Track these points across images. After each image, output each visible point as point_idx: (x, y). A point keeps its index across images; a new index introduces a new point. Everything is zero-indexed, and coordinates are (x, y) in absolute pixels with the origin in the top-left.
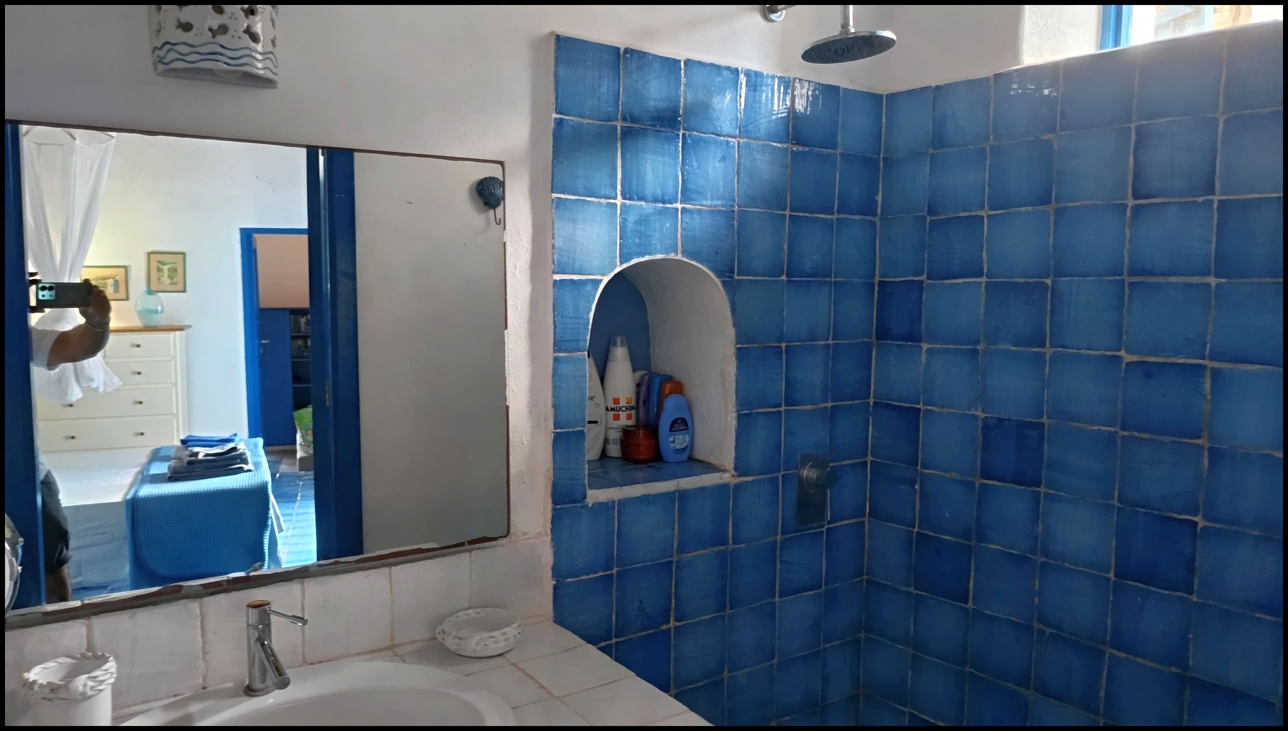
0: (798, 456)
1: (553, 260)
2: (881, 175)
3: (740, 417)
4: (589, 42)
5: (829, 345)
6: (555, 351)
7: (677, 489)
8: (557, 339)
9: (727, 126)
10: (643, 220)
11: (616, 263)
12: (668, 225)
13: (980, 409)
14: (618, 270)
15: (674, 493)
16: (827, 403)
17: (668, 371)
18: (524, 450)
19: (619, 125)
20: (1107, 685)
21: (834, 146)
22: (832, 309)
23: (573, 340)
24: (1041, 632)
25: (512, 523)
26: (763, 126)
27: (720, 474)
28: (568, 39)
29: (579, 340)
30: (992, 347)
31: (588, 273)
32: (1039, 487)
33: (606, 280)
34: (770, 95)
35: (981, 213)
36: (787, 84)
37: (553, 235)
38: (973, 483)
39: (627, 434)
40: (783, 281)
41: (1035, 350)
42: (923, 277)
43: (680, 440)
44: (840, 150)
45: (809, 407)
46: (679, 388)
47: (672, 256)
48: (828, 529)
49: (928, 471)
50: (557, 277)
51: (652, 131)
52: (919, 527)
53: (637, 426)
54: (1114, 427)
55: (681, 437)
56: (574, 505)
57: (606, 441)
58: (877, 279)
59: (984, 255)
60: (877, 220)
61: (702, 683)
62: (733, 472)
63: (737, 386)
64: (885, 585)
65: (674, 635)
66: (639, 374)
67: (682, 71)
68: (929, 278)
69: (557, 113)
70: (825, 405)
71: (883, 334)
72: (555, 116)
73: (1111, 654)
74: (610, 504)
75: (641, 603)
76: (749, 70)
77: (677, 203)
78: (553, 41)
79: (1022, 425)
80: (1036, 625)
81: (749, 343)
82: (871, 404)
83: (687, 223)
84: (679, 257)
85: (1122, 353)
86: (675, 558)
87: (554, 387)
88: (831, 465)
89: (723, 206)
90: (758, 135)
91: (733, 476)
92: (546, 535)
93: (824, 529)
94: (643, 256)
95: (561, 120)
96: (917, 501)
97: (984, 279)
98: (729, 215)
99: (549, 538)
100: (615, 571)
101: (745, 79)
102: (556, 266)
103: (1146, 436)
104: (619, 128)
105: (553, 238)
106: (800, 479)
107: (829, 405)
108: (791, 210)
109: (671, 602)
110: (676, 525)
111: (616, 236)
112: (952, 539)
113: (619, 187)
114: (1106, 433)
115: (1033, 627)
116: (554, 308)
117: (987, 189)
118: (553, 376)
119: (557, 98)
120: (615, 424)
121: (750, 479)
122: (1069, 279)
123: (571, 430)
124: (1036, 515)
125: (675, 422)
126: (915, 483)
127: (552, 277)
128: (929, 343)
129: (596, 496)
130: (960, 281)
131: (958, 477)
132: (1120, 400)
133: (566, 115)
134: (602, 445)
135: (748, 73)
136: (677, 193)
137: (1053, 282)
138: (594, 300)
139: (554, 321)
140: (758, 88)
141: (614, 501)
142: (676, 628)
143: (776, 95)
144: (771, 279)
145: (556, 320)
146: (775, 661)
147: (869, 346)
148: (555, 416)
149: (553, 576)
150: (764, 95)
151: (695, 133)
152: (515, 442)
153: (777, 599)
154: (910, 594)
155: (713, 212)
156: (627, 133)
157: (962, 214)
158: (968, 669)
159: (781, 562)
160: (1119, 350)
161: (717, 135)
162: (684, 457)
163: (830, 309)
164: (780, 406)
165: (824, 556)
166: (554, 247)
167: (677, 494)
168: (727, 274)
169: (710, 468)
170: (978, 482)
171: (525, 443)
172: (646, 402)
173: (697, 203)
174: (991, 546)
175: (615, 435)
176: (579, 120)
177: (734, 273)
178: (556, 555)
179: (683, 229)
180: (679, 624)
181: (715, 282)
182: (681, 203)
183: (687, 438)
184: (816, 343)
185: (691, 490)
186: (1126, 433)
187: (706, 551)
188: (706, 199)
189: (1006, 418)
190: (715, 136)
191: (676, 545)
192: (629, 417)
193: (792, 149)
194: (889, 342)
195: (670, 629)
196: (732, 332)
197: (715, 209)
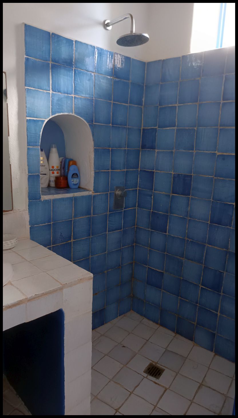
0: (115, 187)
1: (26, 112)
2: (144, 91)
3: (96, 173)
4: (38, 29)
5: (126, 150)
6: (28, 146)
7: (73, 196)
8: (28, 141)
9: (91, 68)
10: (59, 100)
11: (50, 114)
12: (69, 102)
13: (173, 171)
14: (51, 117)
15: (72, 197)
16: (125, 169)
17: (71, 157)
18: (17, 181)
19: (50, 63)
20: (206, 255)
21: (128, 79)
22: (127, 137)
23: (34, 142)
24: (188, 241)
25: (14, 206)
26: (103, 70)
27: (88, 192)
28: (29, 26)
29: (37, 142)
30: (178, 151)
31: (40, 117)
32: (189, 196)
33: (46, 121)
34: (106, 58)
35: (176, 105)
36: (112, 55)
37: (26, 102)
38: (169, 195)
39: (57, 178)
40: (111, 126)
41: (190, 151)
42: (157, 127)
43: (75, 181)
44: (130, 81)
45: (119, 170)
46: (75, 163)
47: (71, 114)
48: (124, 211)
49: (156, 192)
50: (28, 118)
51: (63, 66)
52: (152, 210)
53: (61, 176)
54: (212, 176)
55: (76, 180)
56: (37, 200)
57: (50, 181)
58: (142, 128)
59: (176, 119)
60: (143, 107)
61: (82, 259)
62: (93, 191)
63: (94, 162)
64: (142, 228)
65: (73, 244)
66: (61, 158)
67: (74, 45)
68: (159, 127)
69: (26, 55)
70: (124, 170)
71: (143, 147)
72: (25, 56)
73: (207, 246)
74: (49, 201)
75: (61, 233)
76: (99, 48)
77: (72, 94)
78: (23, 26)
79: (186, 176)
80: (186, 239)
81: (99, 147)
82: (139, 170)
83: (76, 102)
84: (74, 114)
85: (216, 152)
86: (73, 219)
87: (28, 158)
88: (126, 190)
89: (89, 97)
90: (102, 72)
91: (93, 193)
92: (27, 210)
93: (123, 211)
94: (60, 113)
95: (28, 58)
96: (152, 201)
97: (176, 128)
98: (91, 101)
99: (28, 211)
100: (52, 223)
101: (97, 51)
102: (27, 114)
103: (222, 178)
104: (50, 65)
105: (26, 103)
106: (115, 195)
107: (125, 170)
108: (114, 101)
109: (72, 233)
110: (73, 208)
111: (50, 105)
112: (162, 213)
113: (51, 87)
114: (210, 178)
115: (185, 239)
116: (27, 130)
117: (178, 97)
118: (27, 154)
119: (26, 49)
120: (53, 175)
121: (99, 194)
122: (202, 127)
123: (34, 174)
124: (188, 205)
125: (73, 174)
126: (152, 196)
127: (26, 118)
128: (158, 150)
129: (45, 198)
130: (168, 128)
131: (165, 193)
132: (215, 167)
133: (30, 57)
134: (48, 182)
135: (98, 49)
136: (72, 91)
137: (197, 129)
138: (42, 128)
139: (27, 135)
140: (102, 55)
141: (51, 200)
142: (73, 242)
143: (108, 59)
144: (106, 125)
145: (28, 134)
146: (106, 252)
147: (139, 151)
148: (29, 169)
149: (30, 224)
150: (104, 58)
151: (79, 69)
152: (14, 178)
153: (107, 233)
154: (149, 231)
155: (86, 99)
156: (53, 67)
157: (170, 105)
158: (166, 253)
159: (109, 221)
160: (216, 151)
161: (87, 71)
162: (77, 186)
163: (126, 137)
164: (109, 170)
165: (123, 219)
166: (26, 107)
167: (73, 198)
168: (91, 122)
169: (85, 190)
170: (171, 195)
171: (18, 178)
172: (64, 168)
173: (80, 95)
174: (174, 215)
175: (53, 179)
176: (35, 59)
177: (93, 122)
178: (30, 217)
179: (75, 104)
180: (74, 240)
181: (87, 125)
182: (74, 95)
183: (78, 180)
184: (122, 149)
185: (78, 197)
186: (216, 178)
187: (84, 217)
188: (83, 94)
189: (181, 174)
190: (86, 71)
191: (73, 215)
192: (58, 173)
193: (114, 79)
194: (145, 149)
195: (71, 242)
196: (92, 143)
197: (86, 98)
